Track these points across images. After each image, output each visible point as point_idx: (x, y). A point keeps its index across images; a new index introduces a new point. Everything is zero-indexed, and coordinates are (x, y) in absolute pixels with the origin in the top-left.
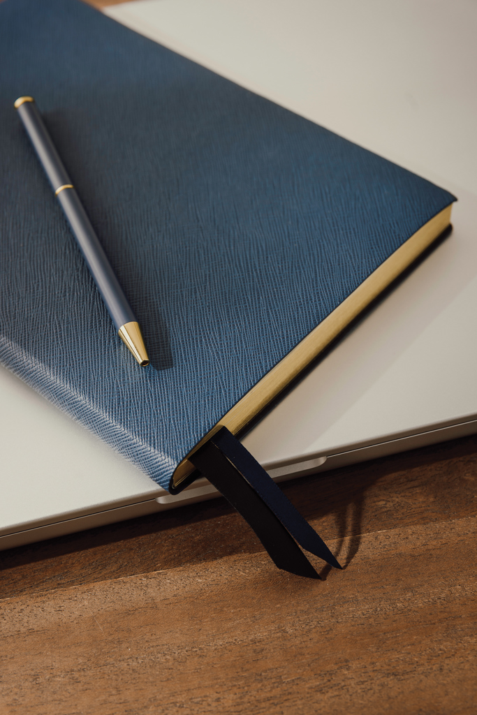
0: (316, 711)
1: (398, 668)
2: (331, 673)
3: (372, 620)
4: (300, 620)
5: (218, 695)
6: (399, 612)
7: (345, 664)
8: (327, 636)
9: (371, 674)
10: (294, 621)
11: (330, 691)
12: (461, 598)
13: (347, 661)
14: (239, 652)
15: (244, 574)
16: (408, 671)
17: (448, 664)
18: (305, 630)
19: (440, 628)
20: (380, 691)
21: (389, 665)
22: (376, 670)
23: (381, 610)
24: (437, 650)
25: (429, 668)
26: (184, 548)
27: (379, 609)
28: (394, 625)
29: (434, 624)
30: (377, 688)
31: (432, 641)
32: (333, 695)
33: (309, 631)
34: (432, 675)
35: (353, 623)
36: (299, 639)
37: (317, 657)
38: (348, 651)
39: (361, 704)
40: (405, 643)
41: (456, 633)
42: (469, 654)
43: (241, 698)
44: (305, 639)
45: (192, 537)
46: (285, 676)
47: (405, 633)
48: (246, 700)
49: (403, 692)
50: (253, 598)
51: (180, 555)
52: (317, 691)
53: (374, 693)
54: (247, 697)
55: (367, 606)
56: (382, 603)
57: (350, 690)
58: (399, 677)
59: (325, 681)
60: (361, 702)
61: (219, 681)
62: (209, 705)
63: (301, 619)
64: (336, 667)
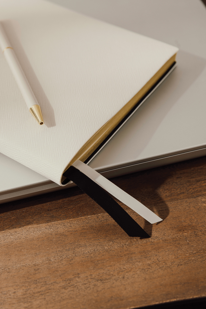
0: (61, 298)
1: (103, 277)
2: (70, 280)
3: (92, 255)
4: (58, 255)
5: (15, 291)
6: (106, 251)
7: (77, 275)
8: (70, 262)
9: (90, 280)
10: (55, 256)
11: (69, 288)
12: (136, 245)
13: (78, 274)
14: (27, 270)
15: (33, 234)
16: (108, 278)
17: (127, 275)
18: (60, 260)
19: (125, 258)
20: (93, 288)
21: (99, 276)
22: (92, 278)
23: (97, 250)
24: (122, 269)
25: (118, 277)
26: (6, 222)
27: (96, 250)
28: (103, 257)
29: (122, 256)
30: (92, 287)
31: (120, 264)
32: (70, 290)
33: (62, 260)
34: (119, 280)
35: (83, 256)
36: (57, 264)
37: (64, 272)
38: (80, 269)
39: (84, 294)
40: (107, 266)
41: (132, 260)
42: (137, 270)
43: (26, 292)
44: (59, 264)
45: (11, 217)
46: (48, 281)
47: (108, 261)
48: (28, 292)
49: (104, 289)
50: (36, 245)
51: (4, 226)
52: (63, 288)
53: (90, 289)
54: (29, 291)
55: (91, 248)
56: (98, 247)
57: (79, 288)
58: (103, 281)
59: (67, 283)
60: (84, 293)
61: (16, 284)
62: (10, 295)
63: (58, 254)
64: (73, 277)
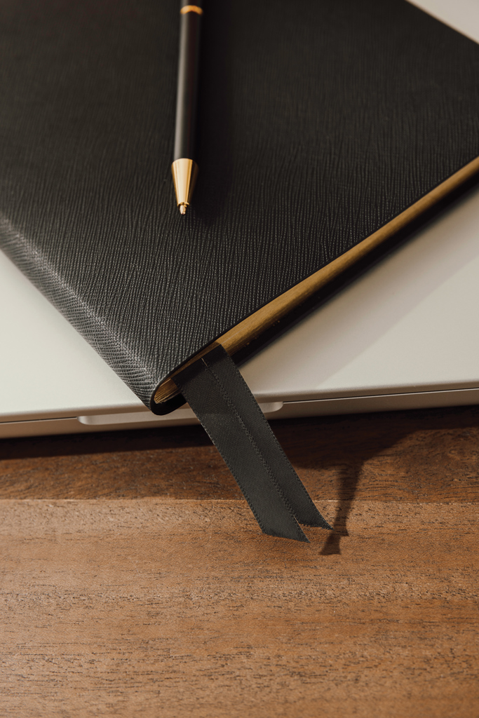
0: (198, 699)
1: (306, 668)
2: (227, 657)
3: (291, 605)
4: (209, 588)
5: (94, 657)
6: (327, 601)
7: (246, 650)
8: (236, 613)
9: (273, 668)
10: (202, 588)
11: (221, 678)
12: (405, 599)
13: (249, 647)
14: (131, 611)
15: (162, 521)
16: (318, 673)
17: (366, 676)
18: (212, 601)
19: (369, 629)
20: (277, 692)
21: (297, 662)
22: (280, 665)
23: (307, 594)
24: (358, 656)
25: (343, 675)
26: (105, 479)
27: (304, 592)
28: (317, 616)
29: (364, 624)
30: (275, 687)
31: (355, 643)
32: (222, 684)
33: (217, 602)
34: (345, 685)
35: (269, 603)
36: (203, 609)
37: (216, 635)
38: (255, 635)
39: (252, 702)
40: (323, 640)
41: (386, 639)
42: (395, 668)
43: (118, 665)
44: (209, 611)
45: (117, 468)
46: (174, 650)
47: (327, 627)
48: (122, 668)
49: (304, 698)
50: (164, 551)
51: (98, 486)
52: (205, 675)
53: (270, 692)
54: (126, 665)
55: (292, 587)
56: (310, 586)
57: (243, 682)
58: (304, 679)
59: (218, 665)
60: (253, 699)
61: (99, 640)
62: (81, 666)
63: (211, 586)
64: (235, 651)
